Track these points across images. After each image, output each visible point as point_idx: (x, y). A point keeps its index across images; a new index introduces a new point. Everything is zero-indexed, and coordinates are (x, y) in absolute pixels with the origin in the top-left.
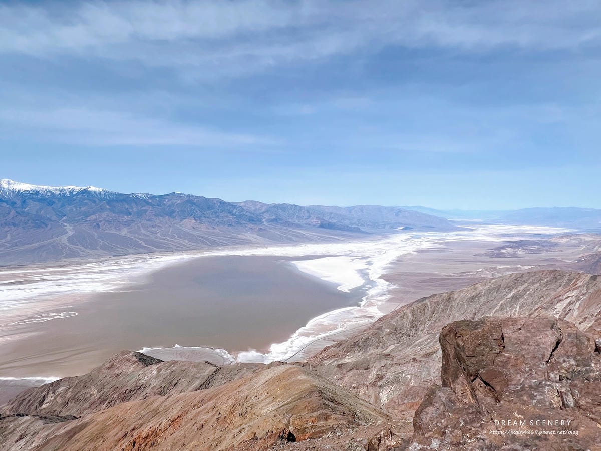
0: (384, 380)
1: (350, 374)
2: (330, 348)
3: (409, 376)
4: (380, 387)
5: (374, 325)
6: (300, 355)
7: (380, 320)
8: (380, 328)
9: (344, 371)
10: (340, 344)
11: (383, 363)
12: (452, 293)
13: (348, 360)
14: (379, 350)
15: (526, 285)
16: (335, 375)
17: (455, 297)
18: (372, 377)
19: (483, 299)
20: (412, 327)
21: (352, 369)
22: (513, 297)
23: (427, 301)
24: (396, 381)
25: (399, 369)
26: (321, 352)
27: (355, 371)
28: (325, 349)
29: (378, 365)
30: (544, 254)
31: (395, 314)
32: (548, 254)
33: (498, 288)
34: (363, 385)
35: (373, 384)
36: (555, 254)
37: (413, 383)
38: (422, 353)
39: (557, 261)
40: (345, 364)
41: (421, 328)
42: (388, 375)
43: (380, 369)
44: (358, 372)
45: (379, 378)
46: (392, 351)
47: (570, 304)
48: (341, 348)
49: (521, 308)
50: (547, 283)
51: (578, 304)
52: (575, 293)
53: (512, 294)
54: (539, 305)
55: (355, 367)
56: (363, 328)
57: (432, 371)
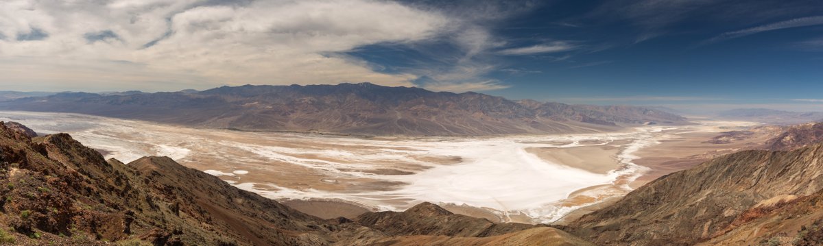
0: (632, 237)
1: (604, 234)
2: (588, 215)
3: (652, 233)
4: (629, 242)
5: (625, 198)
6: (563, 220)
7: (630, 194)
8: (629, 200)
9: (599, 232)
10: (595, 213)
11: (631, 225)
12: (685, 171)
13: (603, 224)
14: (628, 217)
15: (736, 161)
16: (591, 234)
17: (688, 174)
18: (622, 235)
19: (707, 174)
20: (655, 198)
21: (606, 230)
22: (727, 171)
23: (666, 178)
24: (642, 237)
25: (644, 228)
26: (581, 218)
27: (607, 232)
28: (584, 216)
29: (627, 227)
30: (746, 140)
31: (642, 189)
32: (749, 140)
33: (717, 166)
34: (615, 241)
35: (623, 241)
36: (752, 139)
37: (655, 237)
38: (663, 216)
39: (754, 144)
40: (599, 227)
41: (662, 199)
42: (635, 233)
43: (629, 230)
44: (611, 232)
45: (628, 236)
46: (638, 216)
47: (761, 171)
48: (596, 216)
49: (732, 177)
50: (748, 160)
51: (766, 172)
52: (764, 164)
53: (726, 169)
54: (744, 174)
55: (608, 229)
56: (616, 201)
57: (670, 228)
